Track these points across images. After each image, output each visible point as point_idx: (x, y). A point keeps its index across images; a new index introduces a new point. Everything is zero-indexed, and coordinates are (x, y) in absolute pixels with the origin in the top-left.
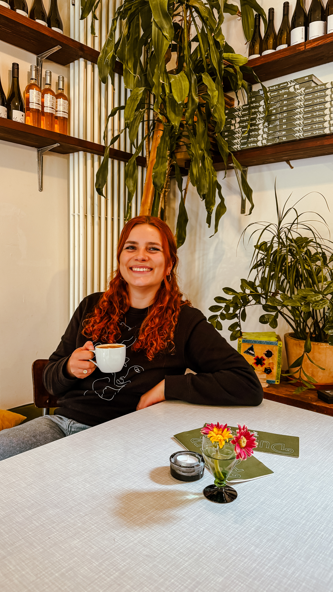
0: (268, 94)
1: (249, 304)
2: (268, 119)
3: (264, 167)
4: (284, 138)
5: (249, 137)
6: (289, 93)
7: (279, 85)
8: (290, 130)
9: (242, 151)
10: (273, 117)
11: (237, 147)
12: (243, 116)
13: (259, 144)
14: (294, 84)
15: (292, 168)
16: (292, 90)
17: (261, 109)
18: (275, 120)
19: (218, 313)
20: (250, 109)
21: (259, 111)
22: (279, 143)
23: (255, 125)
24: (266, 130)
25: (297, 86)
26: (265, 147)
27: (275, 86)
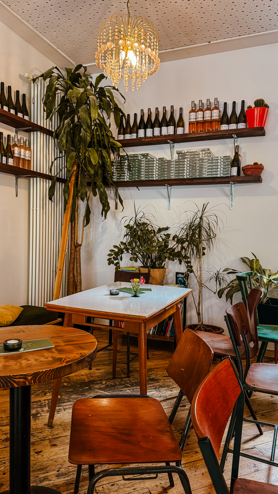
0: (129, 158)
1: (124, 253)
2: (129, 169)
3: (126, 188)
4: (136, 179)
5: (121, 176)
6: (138, 159)
7: (134, 155)
8: (139, 176)
9: (117, 182)
10: (132, 169)
11: (115, 180)
12: (118, 166)
13: (125, 180)
14: (141, 156)
15: (139, 190)
16: (139, 158)
17: (126, 164)
18: (132, 170)
19: (112, 257)
20: (121, 163)
21: (125, 165)
22: (134, 181)
23: (123, 171)
24: (128, 174)
25: (142, 157)
26: (127, 181)
27: (132, 155)
